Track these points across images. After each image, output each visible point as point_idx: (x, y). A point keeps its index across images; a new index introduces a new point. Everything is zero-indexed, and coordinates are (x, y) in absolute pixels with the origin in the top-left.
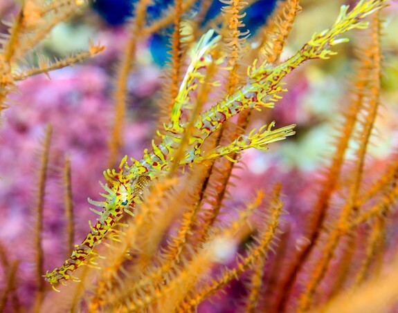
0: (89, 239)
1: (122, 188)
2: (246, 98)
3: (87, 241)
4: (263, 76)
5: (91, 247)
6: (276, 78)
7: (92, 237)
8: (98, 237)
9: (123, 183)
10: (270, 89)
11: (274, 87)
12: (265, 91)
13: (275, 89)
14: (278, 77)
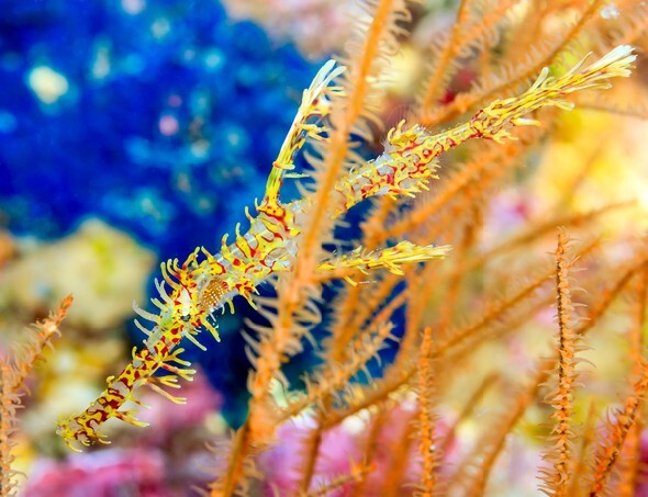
0: (129, 372)
1: (185, 294)
2: (378, 174)
3: (125, 375)
4: (409, 145)
5: (130, 388)
6: (426, 153)
7: (133, 372)
8: (141, 372)
9: (186, 287)
10: (416, 169)
11: (422, 168)
12: (407, 170)
13: (422, 172)
14: (430, 152)
